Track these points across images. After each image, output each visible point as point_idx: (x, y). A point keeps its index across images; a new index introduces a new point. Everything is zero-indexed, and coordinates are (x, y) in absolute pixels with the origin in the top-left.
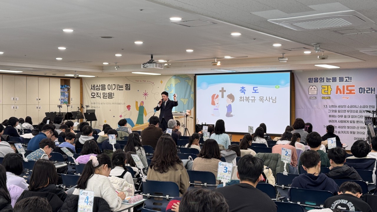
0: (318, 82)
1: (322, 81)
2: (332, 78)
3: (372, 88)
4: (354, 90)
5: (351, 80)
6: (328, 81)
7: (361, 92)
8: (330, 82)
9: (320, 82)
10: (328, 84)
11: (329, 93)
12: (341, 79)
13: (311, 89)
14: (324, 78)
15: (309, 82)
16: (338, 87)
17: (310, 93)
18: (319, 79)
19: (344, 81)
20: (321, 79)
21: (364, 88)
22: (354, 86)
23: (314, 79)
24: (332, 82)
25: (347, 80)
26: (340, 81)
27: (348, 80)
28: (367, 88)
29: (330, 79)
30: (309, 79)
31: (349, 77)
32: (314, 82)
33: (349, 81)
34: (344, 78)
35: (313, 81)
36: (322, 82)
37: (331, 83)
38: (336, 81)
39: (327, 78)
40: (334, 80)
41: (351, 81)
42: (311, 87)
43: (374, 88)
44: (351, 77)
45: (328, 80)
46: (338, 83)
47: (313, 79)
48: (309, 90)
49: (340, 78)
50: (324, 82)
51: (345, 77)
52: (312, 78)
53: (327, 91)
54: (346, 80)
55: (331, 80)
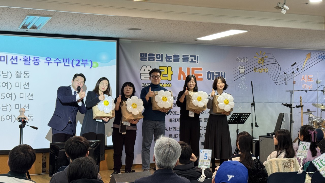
0: (154, 60)
1: (160, 59)
2: (174, 56)
3: (222, 73)
4: (201, 75)
5: (198, 60)
6: (168, 60)
7: (209, 78)
8: (171, 61)
9: (157, 60)
10: (168, 64)
11: (170, 79)
12: (185, 59)
13: (144, 70)
14: (162, 55)
15: (141, 60)
16: (181, 69)
17: (142, 78)
18: (155, 56)
19: (189, 61)
20: (158, 56)
21: (213, 73)
22: (201, 69)
23: (148, 56)
24: (174, 61)
25: (192, 59)
26: (183, 61)
27: (194, 60)
28: (216, 73)
29: (170, 58)
30: (141, 56)
31: (195, 56)
32: (149, 60)
33: (195, 62)
34: (189, 56)
35: (147, 59)
36: (160, 61)
37: (172, 64)
38: (179, 60)
39: (166, 55)
40: (176, 58)
41: (198, 62)
42: (144, 68)
43: (225, 73)
44: (198, 57)
45: (168, 58)
46: (181, 64)
47: (146, 56)
48: (141, 72)
49: (183, 56)
50: (162, 61)
51: (191, 56)
52: (146, 54)
53: (167, 76)
54: (191, 61)
55: (173, 59)
